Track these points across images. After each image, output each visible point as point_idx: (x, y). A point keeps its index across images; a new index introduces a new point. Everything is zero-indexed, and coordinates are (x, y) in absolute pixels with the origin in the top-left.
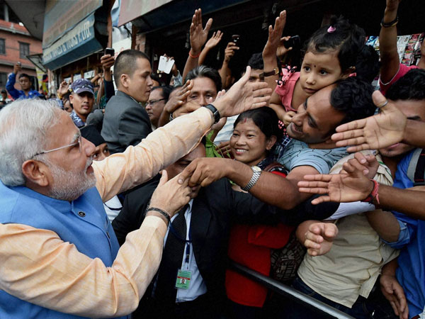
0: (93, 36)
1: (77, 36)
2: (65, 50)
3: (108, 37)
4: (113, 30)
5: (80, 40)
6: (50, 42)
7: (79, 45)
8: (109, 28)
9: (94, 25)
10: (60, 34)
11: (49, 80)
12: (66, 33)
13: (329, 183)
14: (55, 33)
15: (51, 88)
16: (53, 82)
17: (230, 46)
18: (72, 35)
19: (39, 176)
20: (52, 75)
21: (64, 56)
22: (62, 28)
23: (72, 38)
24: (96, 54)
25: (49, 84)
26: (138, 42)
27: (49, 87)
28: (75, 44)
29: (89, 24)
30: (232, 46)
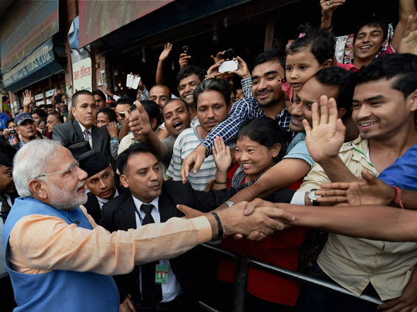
0: (53, 59)
1: (37, 60)
2: (26, 73)
3: (66, 58)
4: (72, 52)
5: (40, 64)
6: (8, 67)
7: (40, 68)
8: (67, 51)
9: (53, 49)
10: (19, 59)
11: (11, 102)
12: (25, 58)
13: (347, 191)
14: (13, 59)
15: (14, 108)
16: (15, 103)
17: (183, 56)
18: (32, 59)
19: (40, 191)
20: (14, 96)
21: (25, 78)
22: (20, 54)
23: (32, 61)
24: (58, 74)
25: (11, 104)
26: (97, 61)
27: (12, 107)
28: (35, 67)
29: (47, 48)
30: (184, 56)
